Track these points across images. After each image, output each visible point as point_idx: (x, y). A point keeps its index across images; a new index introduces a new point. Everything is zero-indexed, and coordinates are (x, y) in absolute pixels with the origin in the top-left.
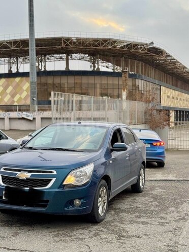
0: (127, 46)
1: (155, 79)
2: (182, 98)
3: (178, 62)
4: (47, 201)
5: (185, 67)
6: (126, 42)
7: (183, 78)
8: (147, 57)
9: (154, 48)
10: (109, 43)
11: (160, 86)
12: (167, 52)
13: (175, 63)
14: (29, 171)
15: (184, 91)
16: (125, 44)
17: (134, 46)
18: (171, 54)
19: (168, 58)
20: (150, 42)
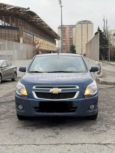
0: (13, 9)
1: (30, 31)
2: (45, 44)
3: (43, 22)
4: (76, 108)
5: (47, 25)
6: (13, 6)
7: (45, 31)
8: (26, 17)
9: (30, 12)
10: (1, 6)
11: (34, 36)
12: (38, 15)
13: (41, 22)
14: (59, 88)
15: (46, 39)
16: (12, 8)
17: (18, 10)
18: (39, 16)
19: (38, 19)
20: (27, 8)
